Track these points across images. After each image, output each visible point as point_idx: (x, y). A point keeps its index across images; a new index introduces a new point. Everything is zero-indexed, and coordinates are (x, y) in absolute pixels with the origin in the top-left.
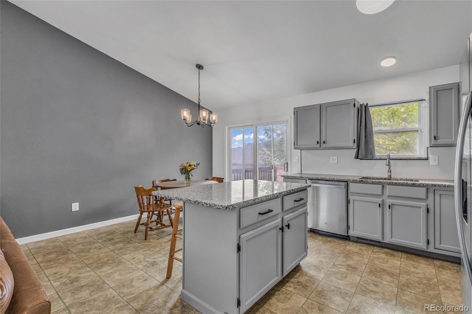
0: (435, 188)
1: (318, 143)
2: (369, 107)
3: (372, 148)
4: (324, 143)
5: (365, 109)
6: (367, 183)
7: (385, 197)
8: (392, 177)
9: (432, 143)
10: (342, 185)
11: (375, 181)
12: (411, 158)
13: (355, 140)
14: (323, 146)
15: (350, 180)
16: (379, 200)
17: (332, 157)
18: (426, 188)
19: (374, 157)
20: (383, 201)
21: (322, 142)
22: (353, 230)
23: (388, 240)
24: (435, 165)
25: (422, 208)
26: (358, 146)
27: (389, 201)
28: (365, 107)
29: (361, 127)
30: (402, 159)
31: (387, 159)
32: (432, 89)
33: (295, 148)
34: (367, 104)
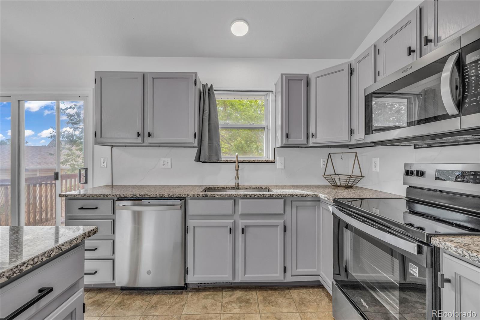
0: (292, 199)
1: (139, 135)
2: (214, 91)
3: (217, 147)
4: (149, 137)
5: (209, 93)
6: (214, 198)
7: (236, 217)
8: (239, 185)
9: (284, 142)
10: (177, 205)
11: (225, 195)
12: (260, 161)
13: (195, 133)
14: (148, 140)
15: (189, 195)
16: (229, 222)
17: (162, 159)
18: (284, 200)
19: (220, 159)
20: (234, 222)
21: (146, 134)
22: (194, 274)
23: (240, 278)
24: (281, 169)
25: (279, 227)
26: (200, 143)
27: (242, 222)
28: (209, 90)
29: (204, 117)
30: (250, 161)
31: (237, 161)
32: (284, 76)
33: (97, 143)
34: (211, 86)
